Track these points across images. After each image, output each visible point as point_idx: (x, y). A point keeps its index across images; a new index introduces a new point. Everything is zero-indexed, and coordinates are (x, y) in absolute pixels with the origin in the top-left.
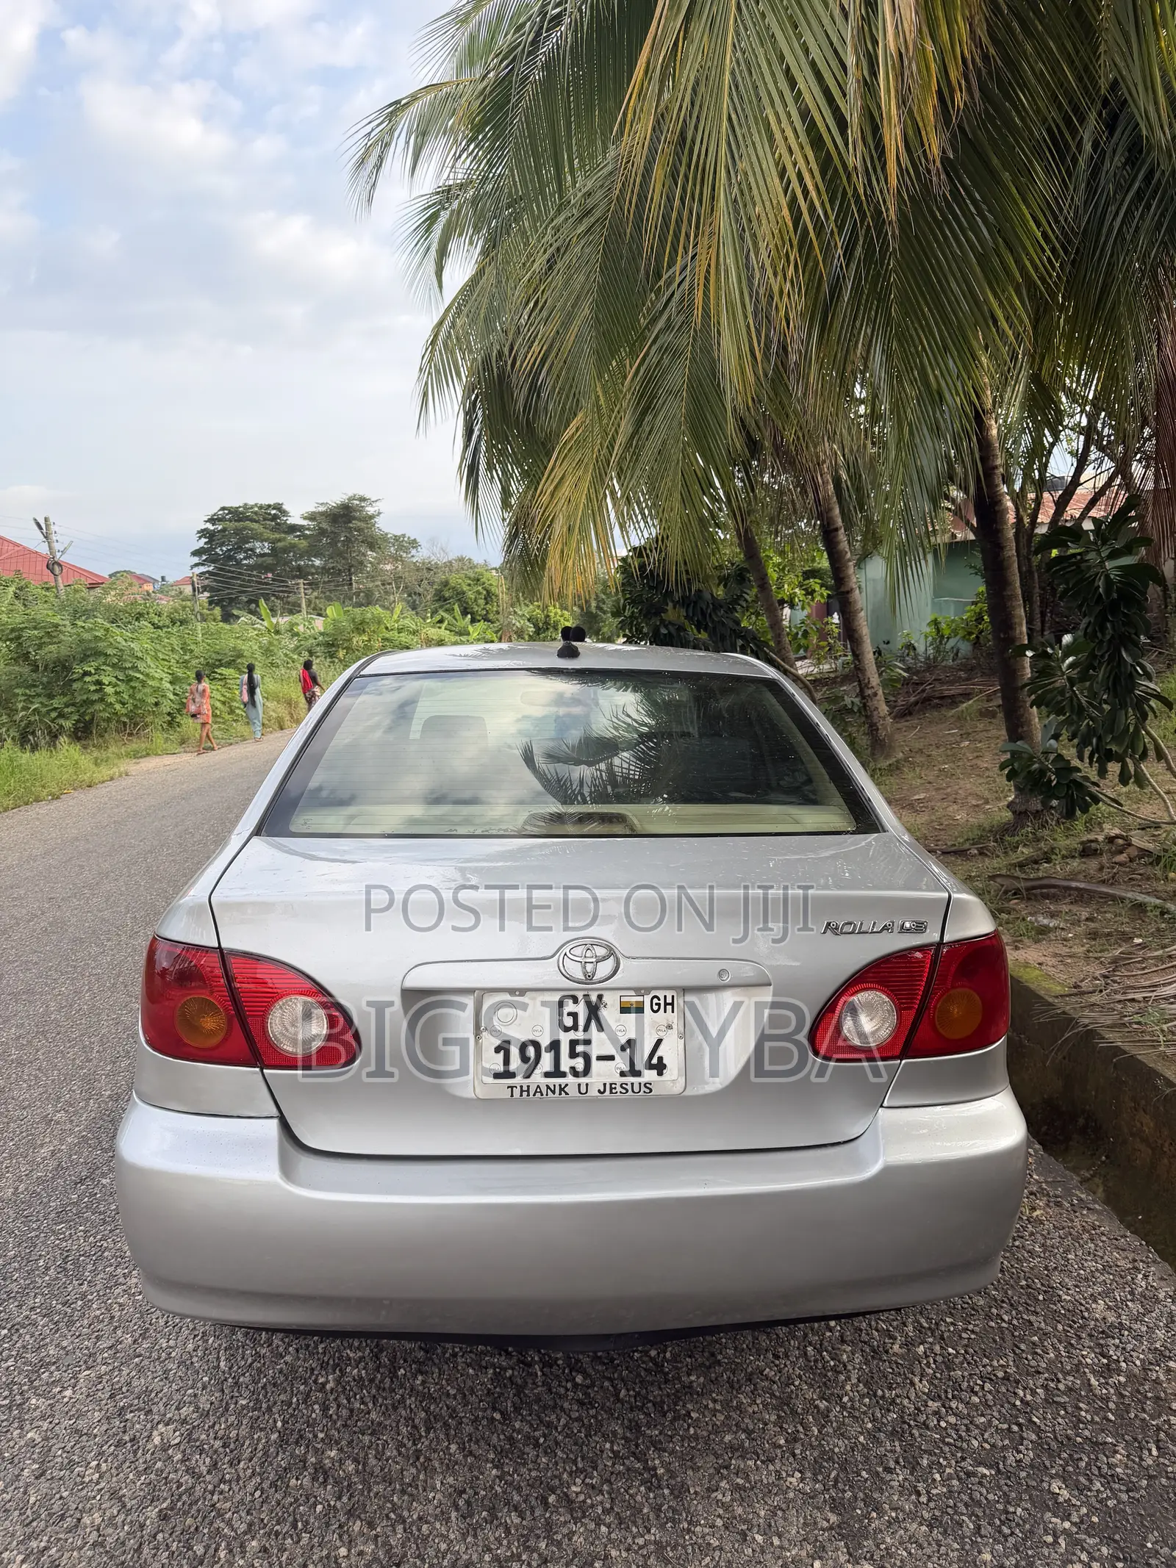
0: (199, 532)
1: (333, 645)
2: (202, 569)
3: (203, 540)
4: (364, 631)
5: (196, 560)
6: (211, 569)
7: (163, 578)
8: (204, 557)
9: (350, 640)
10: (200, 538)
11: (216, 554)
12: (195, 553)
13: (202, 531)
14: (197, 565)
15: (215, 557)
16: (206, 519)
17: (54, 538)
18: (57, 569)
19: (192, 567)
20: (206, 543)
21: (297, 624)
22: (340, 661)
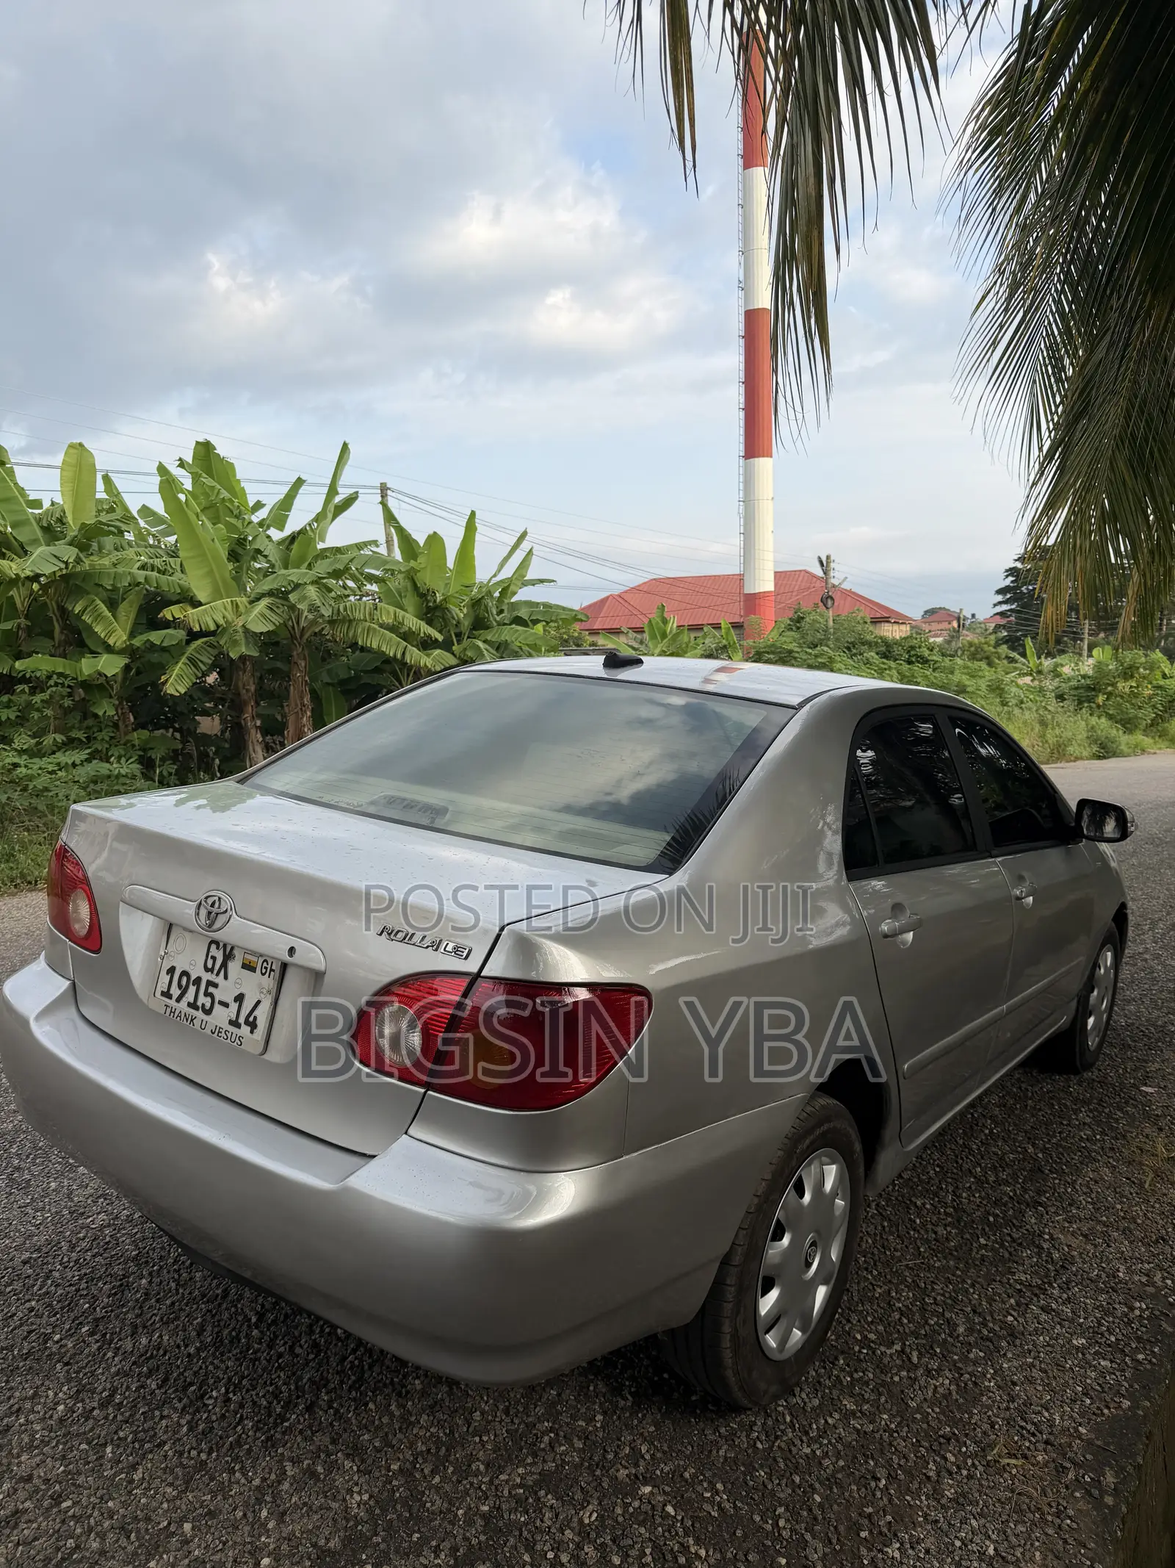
0: (1007, 571)
1: (1094, 689)
2: (1005, 607)
3: (1011, 579)
4: (1132, 677)
5: (1000, 598)
6: (1013, 607)
7: (973, 616)
8: (1008, 596)
9: (1113, 685)
10: (1007, 576)
11: (1021, 592)
12: (999, 592)
13: (1011, 569)
14: (1000, 603)
15: (1018, 596)
16: (1016, 557)
17: (832, 574)
18: (830, 602)
19: (995, 605)
20: (1012, 582)
21: (1062, 665)
22: (1099, 706)
